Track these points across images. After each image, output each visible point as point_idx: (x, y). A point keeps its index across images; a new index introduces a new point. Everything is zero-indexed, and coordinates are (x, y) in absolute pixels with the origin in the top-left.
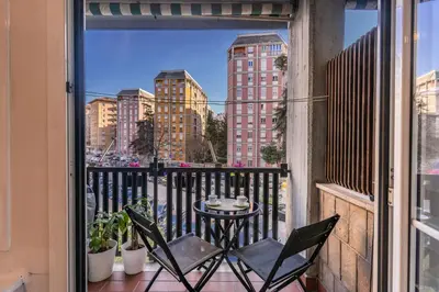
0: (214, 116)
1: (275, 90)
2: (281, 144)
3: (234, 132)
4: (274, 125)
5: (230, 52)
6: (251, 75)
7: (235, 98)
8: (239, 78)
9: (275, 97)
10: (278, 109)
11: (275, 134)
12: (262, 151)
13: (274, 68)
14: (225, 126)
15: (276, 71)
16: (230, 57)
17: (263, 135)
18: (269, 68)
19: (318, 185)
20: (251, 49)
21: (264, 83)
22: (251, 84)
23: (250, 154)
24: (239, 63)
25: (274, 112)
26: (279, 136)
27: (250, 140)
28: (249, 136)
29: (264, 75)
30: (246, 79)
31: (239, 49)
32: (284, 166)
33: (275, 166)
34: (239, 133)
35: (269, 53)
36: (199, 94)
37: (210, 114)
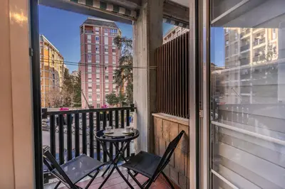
0: (70, 73)
1: (114, 58)
2: (118, 93)
3: (86, 84)
4: (114, 81)
5: (82, 27)
6: (98, 47)
7: (86, 61)
8: (89, 47)
9: (114, 63)
10: (116, 70)
11: (114, 86)
12: (107, 97)
13: (113, 44)
14: (79, 80)
15: (114, 46)
16: (82, 31)
17: (107, 87)
18: (110, 43)
19: (153, 114)
20: (97, 29)
21: (106, 53)
22: (98, 52)
23: (98, 100)
24: (89, 37)
25: (114, 72)
26: (117, 87)
27: (98, 90)
28: (97, 87)
29: (107, 48)
30: (94, 49)
31: (89, 28)
32: (132, 105)
33: (115, 106)
34: (90, 85)
35: (110, 34)
36: (56, 55)
37: (66, 71)
